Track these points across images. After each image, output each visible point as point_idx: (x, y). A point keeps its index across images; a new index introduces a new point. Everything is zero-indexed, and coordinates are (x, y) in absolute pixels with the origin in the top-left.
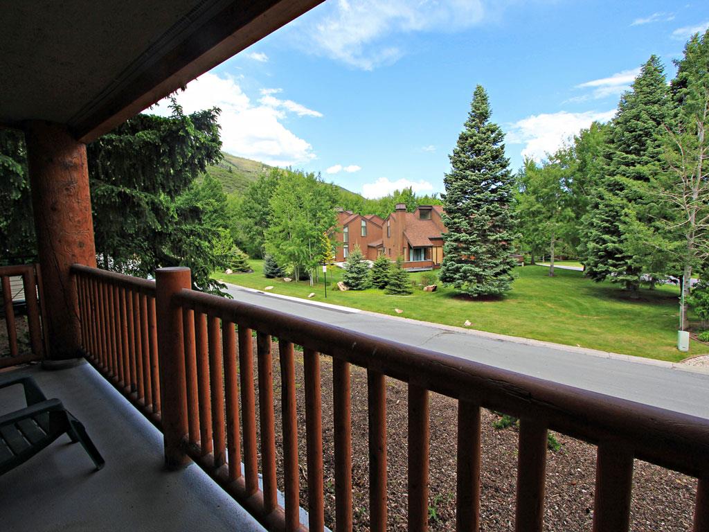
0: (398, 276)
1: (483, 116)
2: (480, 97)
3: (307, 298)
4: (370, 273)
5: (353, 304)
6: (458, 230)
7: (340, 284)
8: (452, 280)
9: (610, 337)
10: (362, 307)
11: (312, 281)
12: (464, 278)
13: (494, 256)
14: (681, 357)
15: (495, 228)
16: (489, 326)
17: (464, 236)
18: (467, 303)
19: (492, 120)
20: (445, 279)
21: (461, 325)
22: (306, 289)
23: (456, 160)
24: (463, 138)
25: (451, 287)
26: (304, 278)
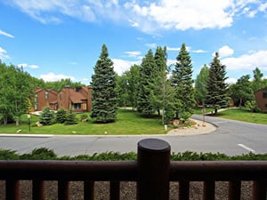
0: (71, 117)
1: (106, 55)
2: (104, 48)
3: (16, 133)
4: (55, 116)
5: (49, 132)
6: (97, 96)
7: (38, 123)
8: (95, 116)
9: (149, 130)
10: (54, 133)
11: (17, 123)
12: (101, 115)
13: (112, 106)
14: (166, 133)
15: (112, 96)
16: (113, 133)
17: (101, 99)
18: (103, 125)
19: (109, 57)
20: (92, 116)
21: (104, 134)
22: (13, 129)
23: (97, 70)
24: (99, 62)
25: (95, 119)
26: (11, 122)
